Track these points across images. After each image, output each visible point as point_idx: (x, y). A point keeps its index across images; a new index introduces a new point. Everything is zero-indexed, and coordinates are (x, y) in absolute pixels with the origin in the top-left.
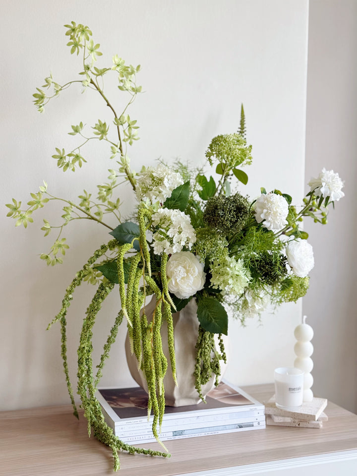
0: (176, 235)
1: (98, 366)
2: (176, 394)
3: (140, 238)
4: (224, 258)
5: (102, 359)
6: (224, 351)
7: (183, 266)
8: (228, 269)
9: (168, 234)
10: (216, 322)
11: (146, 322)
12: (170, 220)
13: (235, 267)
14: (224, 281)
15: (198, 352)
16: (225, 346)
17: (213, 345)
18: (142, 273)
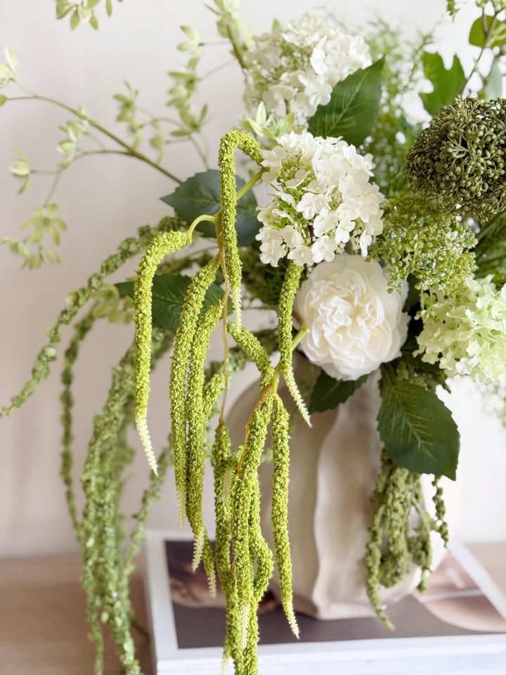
0: (324, 212)
1: (135, 516)
2: (319, 597)
3: (220, 216)
4: (459, 281)
5: (144, 501)
6: (446, 518)
7: (346, 295)
8: (468, 312)
9: (300, 208)
10: (427, 446)
11: (227, 444)
12: (309, 168)
13: (489, 307)
14: (454, 346)
15: (376, 513)
16: (447, 506)
17: (417, 497)
18: (219, 315)
